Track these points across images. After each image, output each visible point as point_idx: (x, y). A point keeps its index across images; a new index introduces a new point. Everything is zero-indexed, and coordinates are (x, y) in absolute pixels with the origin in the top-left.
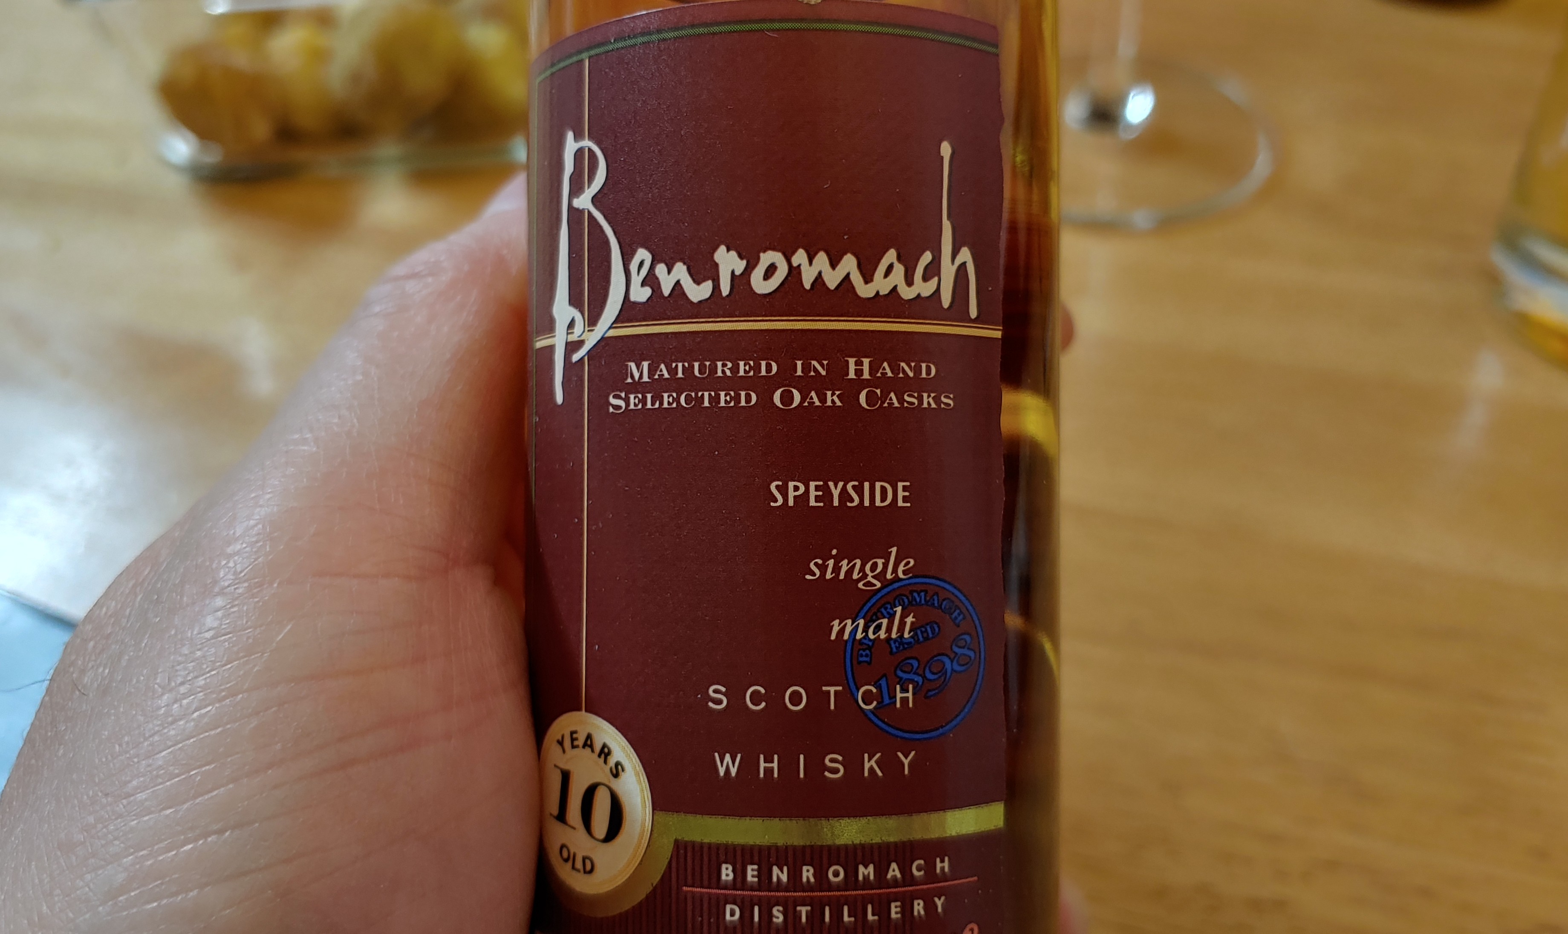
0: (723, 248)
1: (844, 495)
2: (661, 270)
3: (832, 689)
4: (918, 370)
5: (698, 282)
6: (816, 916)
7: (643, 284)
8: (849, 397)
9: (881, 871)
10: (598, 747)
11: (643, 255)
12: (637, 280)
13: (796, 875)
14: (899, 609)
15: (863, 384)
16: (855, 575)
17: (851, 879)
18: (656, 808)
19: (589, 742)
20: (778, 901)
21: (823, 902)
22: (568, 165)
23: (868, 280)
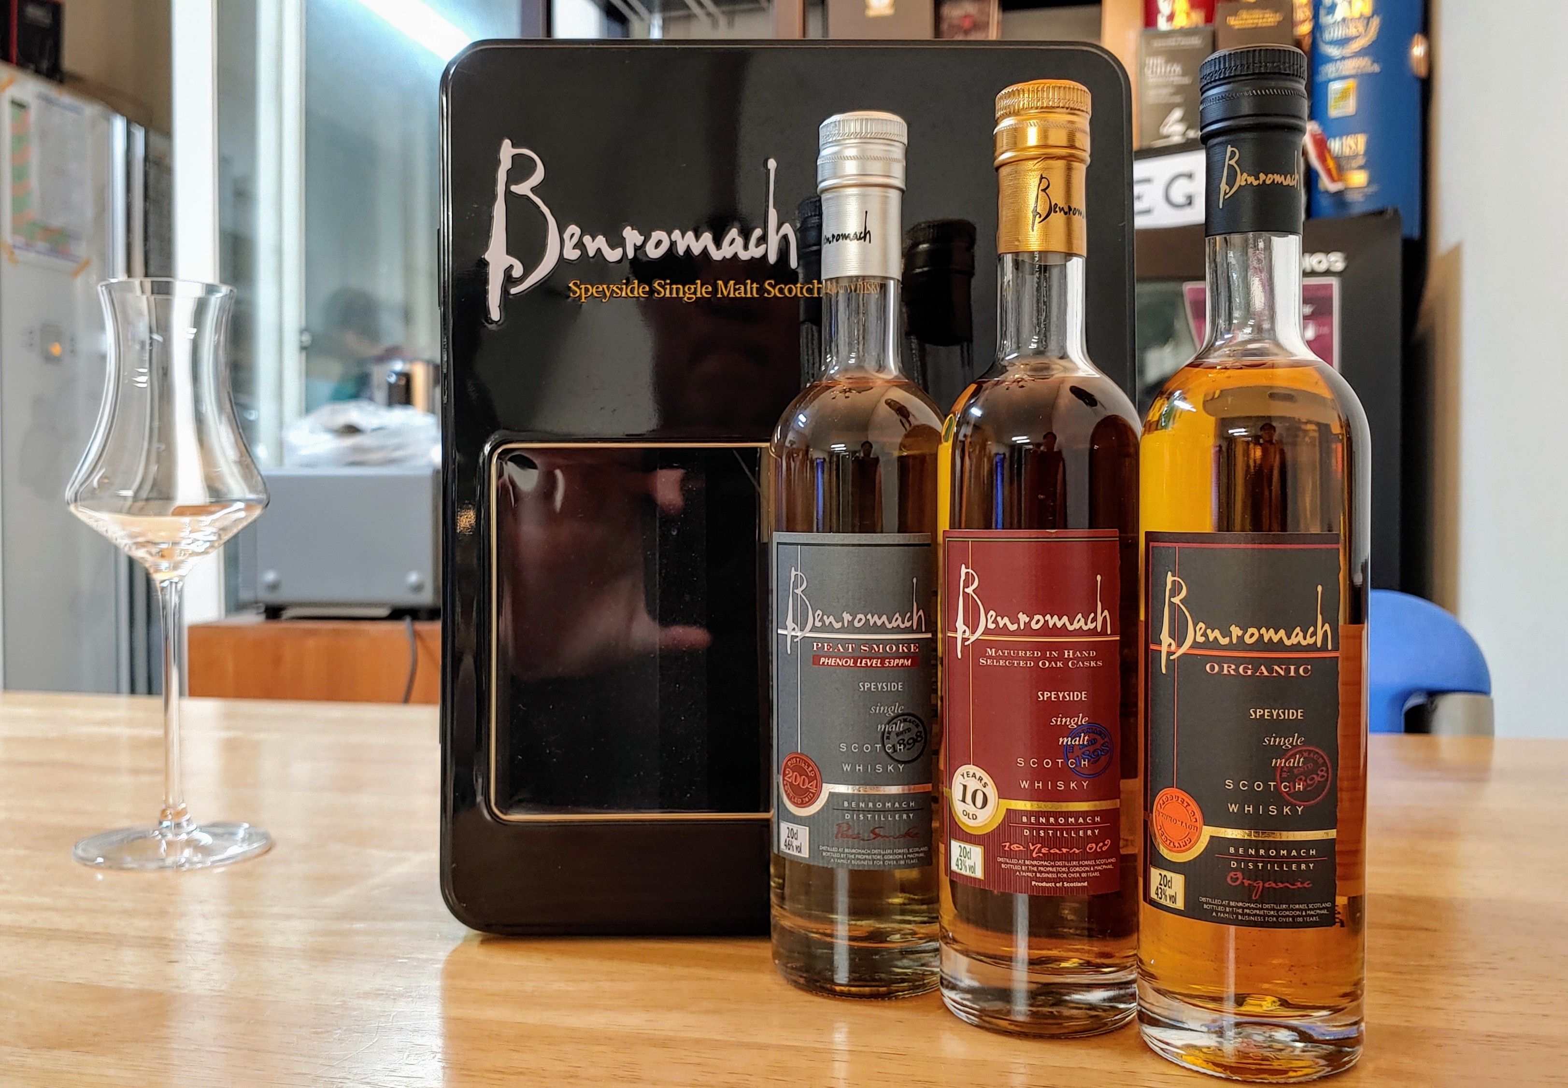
1: (1064, 697)
3: (1060, 761)
4: (1089, 654)
6: (1054, 834)
8: (1065, 664)
9: (1077, 820)
10: (978, 777)
12: (990, 621)
13: (1048, 820)
14: (1083, 735)
15: (1071, 659)
16: (1068, 723)
17: (1067, 823)
18: (999, 798)
19: (974, 775)
20: (1042, 829)
21: (1057, 830)
22: (963, 577)
23: (1071, 624)
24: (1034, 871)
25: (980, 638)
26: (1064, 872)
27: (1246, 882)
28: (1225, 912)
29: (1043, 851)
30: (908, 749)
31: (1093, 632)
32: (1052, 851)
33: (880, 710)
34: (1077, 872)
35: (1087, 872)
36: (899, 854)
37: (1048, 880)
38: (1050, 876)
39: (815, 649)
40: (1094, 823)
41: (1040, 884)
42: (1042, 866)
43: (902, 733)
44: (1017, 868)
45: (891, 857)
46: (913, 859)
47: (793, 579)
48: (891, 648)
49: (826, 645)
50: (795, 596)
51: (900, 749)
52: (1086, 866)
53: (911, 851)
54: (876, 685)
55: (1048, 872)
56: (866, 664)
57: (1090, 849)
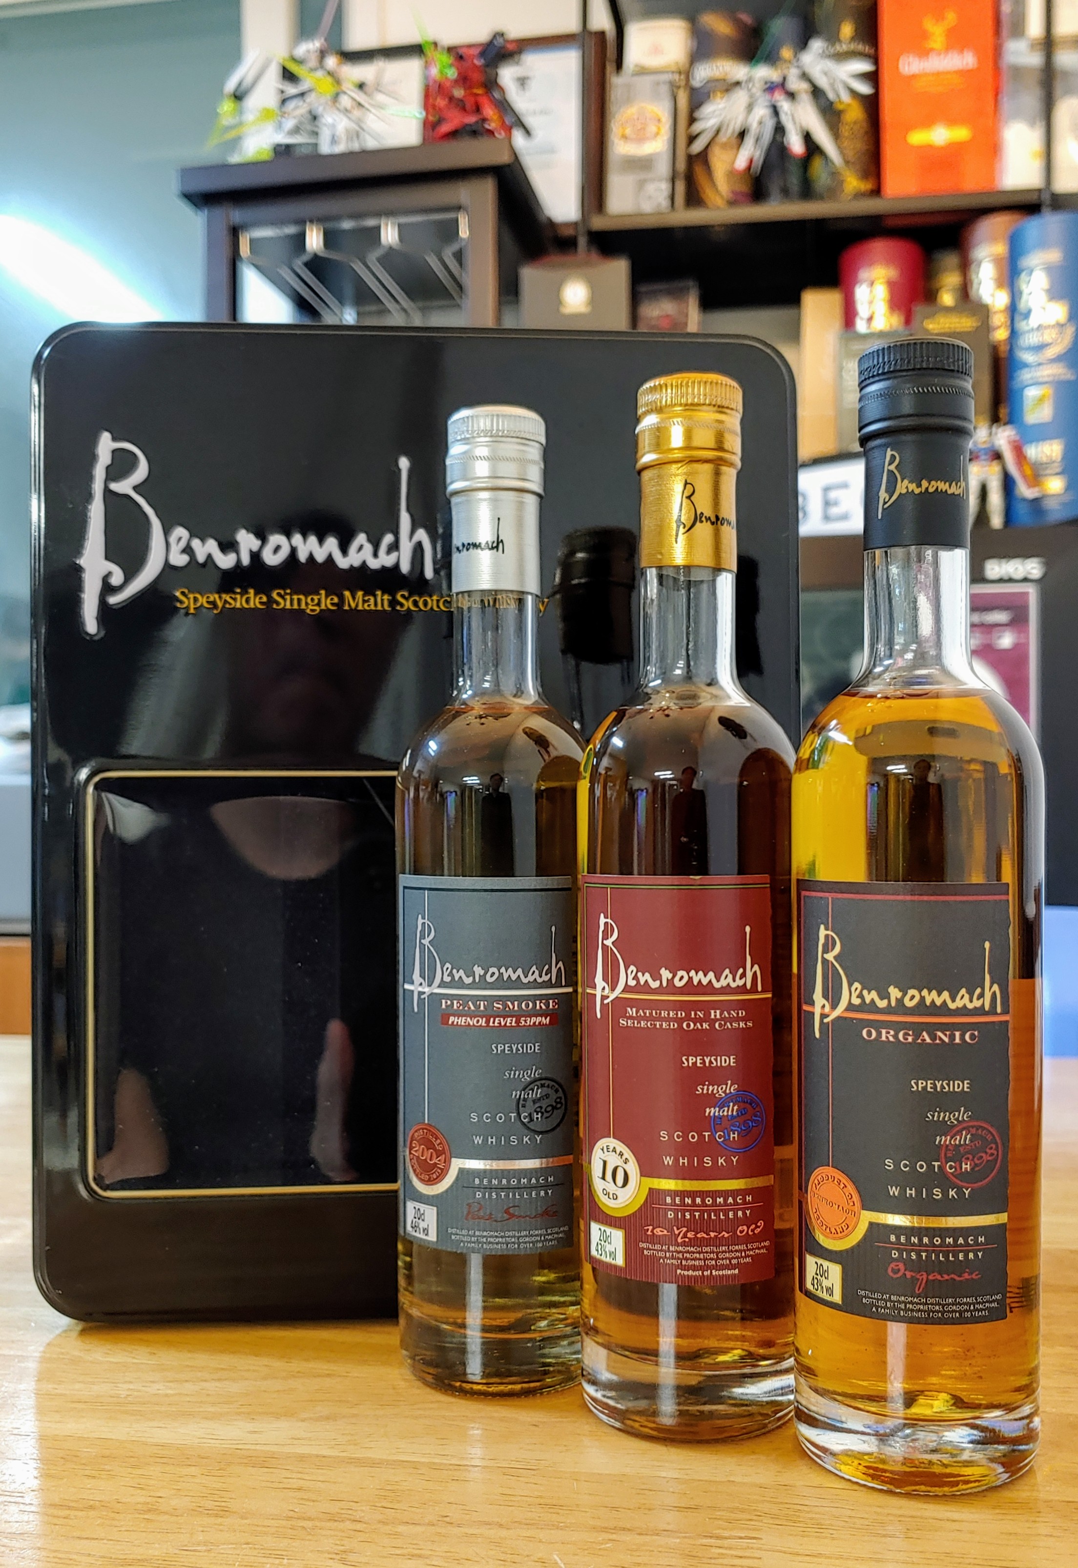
0: (663, 969)
1: (711, 1062)
2: (640, 974)
3: (707, 1134)
4: (738, 1014)
5: (654, 980)
6: (702, 1216)
7: (633, 979)
8: (712, 1025)
9: (725, 1200)
10: (618, 1152)
11: (632, 968)
12: (630, 977)
13: (694, 1201)
14: (731, 1104)
15: (718, 1020)
16: (715, 1092)
17: (714, 1203)
18: (641, 1175)
19: (614, 1150)
20: (688, 1210)
21: (704, 1211)
22: (602, 928)
23: (718, 981)
24: (679, 1258)
25: (621, 996)
26: (712, 1259)
27: (909, 1274)
28: (886, 1307)
29: (690, 1235)
30: (547, 1118)
31: (742, 990)
32: (699, 1236)
33: (515, 1074)
34: (726, 1258)
35: (737, 1258)
36: (536, 1236)
37: (694, 1268)
38: (697, 1263)
39: (444, 1006)
40: (745, 1202)
41: (686, 1273)
42: (688, 1252)
43: (539, 1099)
44: (660, 1254)
45: (527, 1239)
46: (551, 1240)
47: (420, 928)
48: (527, 1005)
49: (455, 1002)
50: (422, 947)
51: (537, 1118)
52: (736, 1251)
53: (549, 1231)
54: (511, 1047)
55: (695, 1259)
56: (500, 1023)
57: (741, 1232)
